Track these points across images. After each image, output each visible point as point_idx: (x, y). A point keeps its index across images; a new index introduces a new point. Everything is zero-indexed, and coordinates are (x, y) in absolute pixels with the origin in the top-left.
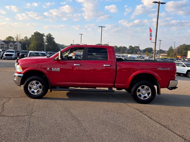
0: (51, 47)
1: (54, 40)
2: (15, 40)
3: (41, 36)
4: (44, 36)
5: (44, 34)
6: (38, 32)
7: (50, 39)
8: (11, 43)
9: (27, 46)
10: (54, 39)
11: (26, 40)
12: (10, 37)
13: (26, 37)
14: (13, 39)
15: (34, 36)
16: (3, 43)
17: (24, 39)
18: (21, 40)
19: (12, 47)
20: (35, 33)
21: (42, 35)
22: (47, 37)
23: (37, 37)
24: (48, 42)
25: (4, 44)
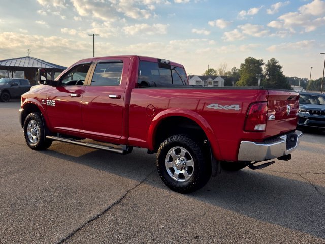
0: (274, 82)
1: (282, 70)
2: (218, 74)
3: (256, 64)
4: (263, 64)
5: (262, 60)
6: (252, 59)
7: (274, 68)
8: (210, 80)
9: (233, 83)
10: (280, 67)
11: (235, 73)
12: (211, 70)
13: (235, 67)
14: (215, 72)
15: (244, 65)
16: (199, 80)
17: (231, 71)
18: (226, 73)
19: (211, 85)
20: (247, 61)
21: (259, 63)
22: (269, 65)
23: (249, 68)
24: (269, 75)
25: (200, 82)
